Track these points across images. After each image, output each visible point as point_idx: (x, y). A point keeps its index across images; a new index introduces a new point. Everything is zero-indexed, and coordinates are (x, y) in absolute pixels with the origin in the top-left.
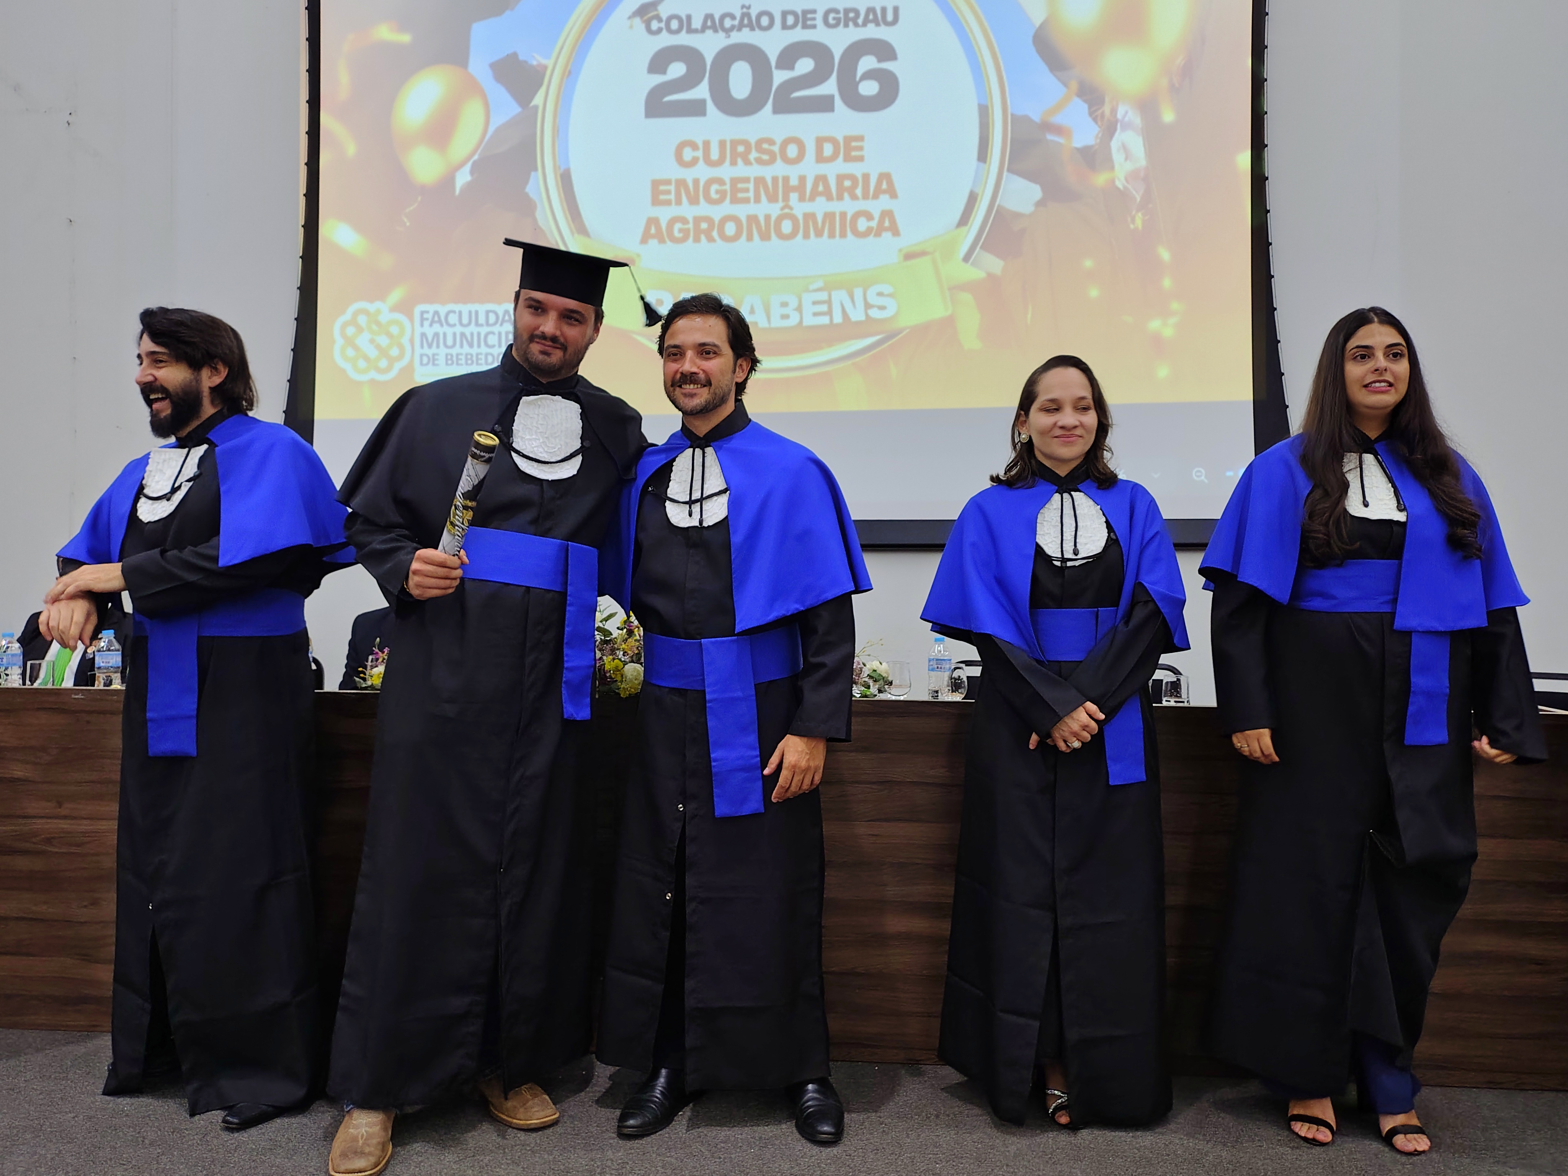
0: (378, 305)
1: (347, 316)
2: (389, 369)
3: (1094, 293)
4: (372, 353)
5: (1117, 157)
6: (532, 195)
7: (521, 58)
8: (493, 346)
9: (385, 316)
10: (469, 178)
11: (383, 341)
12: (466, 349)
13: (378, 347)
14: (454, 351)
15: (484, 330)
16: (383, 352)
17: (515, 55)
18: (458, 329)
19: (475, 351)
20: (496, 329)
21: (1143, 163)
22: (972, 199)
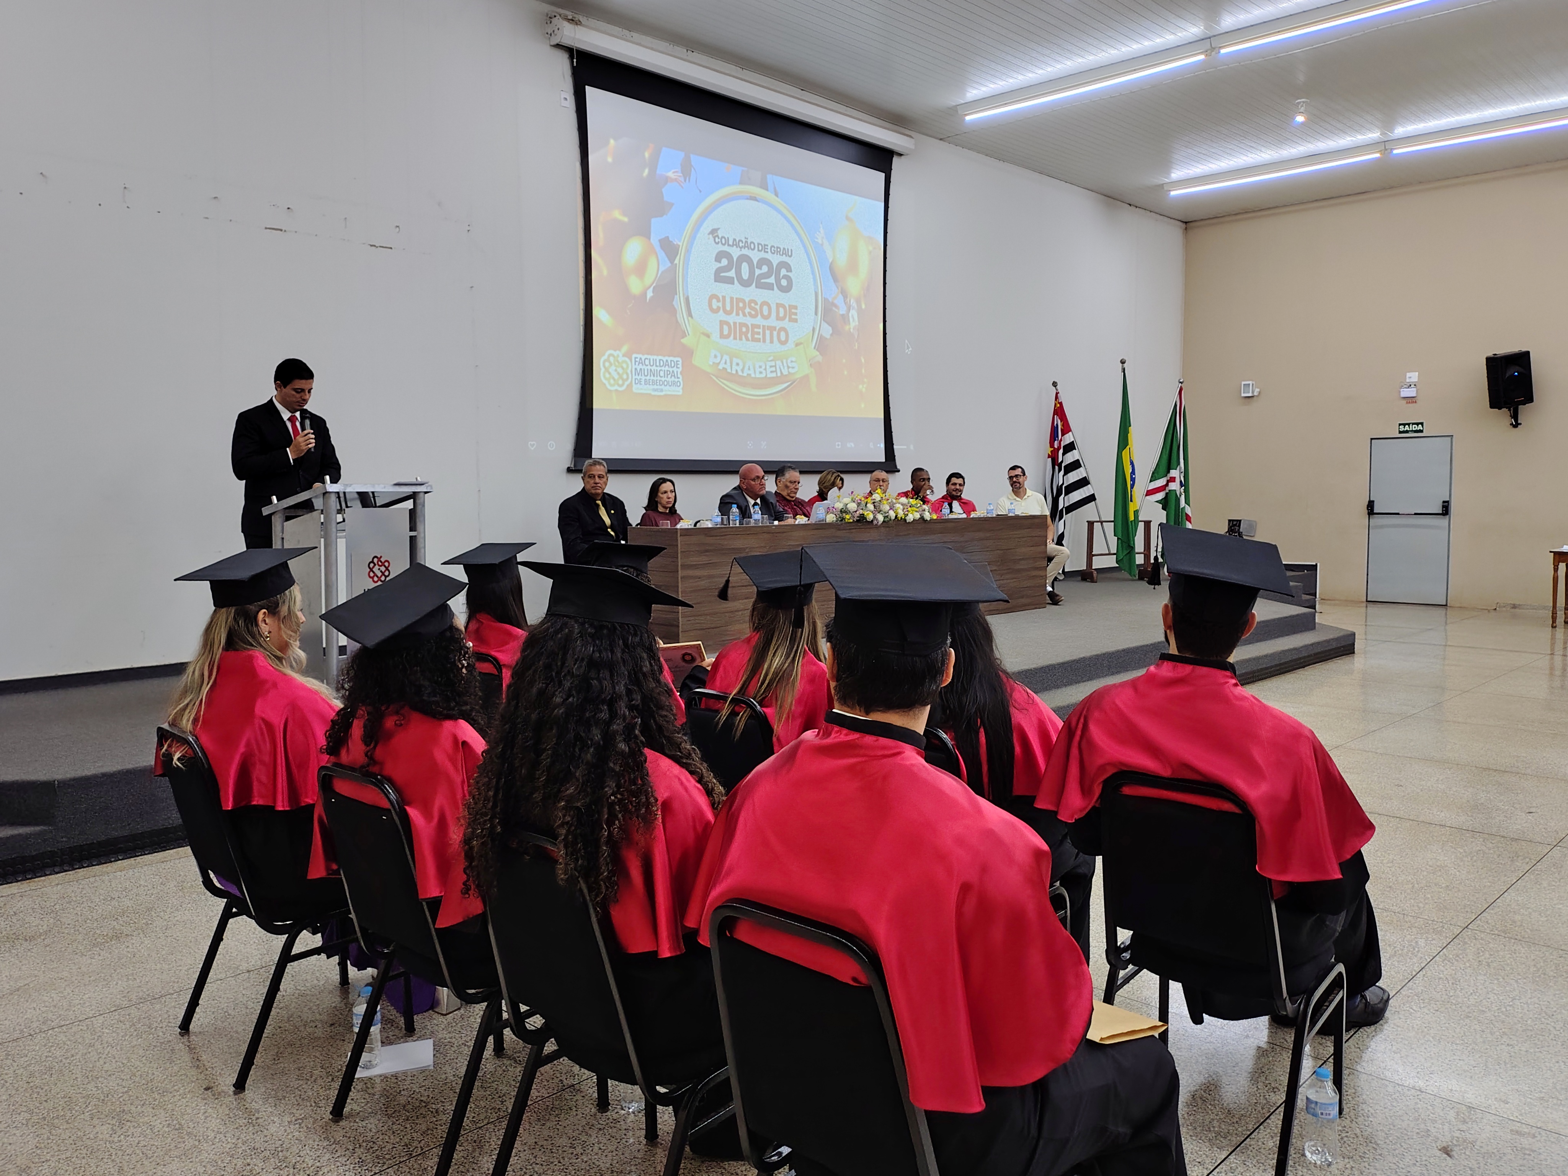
0: (618, 352)
1: (605, 357)
2: (623, 385)
3: (846, 373)
4: (616, 377)
5: (851, 320)
6: (676, 306)
7: (670, 239)
8: (661, 377)
9: (621, 359)
10: (652, 294)
11: (620, 371)
12: (652, 378)
13: (618, 373)
14: (648, 378)
15: (659, 369)
16: (620, 376)
17: (668, 237)
18: (649, 367)
19: (655, 378)
20: (663, 368)
21: (857, 323)
22: (814, 330)
